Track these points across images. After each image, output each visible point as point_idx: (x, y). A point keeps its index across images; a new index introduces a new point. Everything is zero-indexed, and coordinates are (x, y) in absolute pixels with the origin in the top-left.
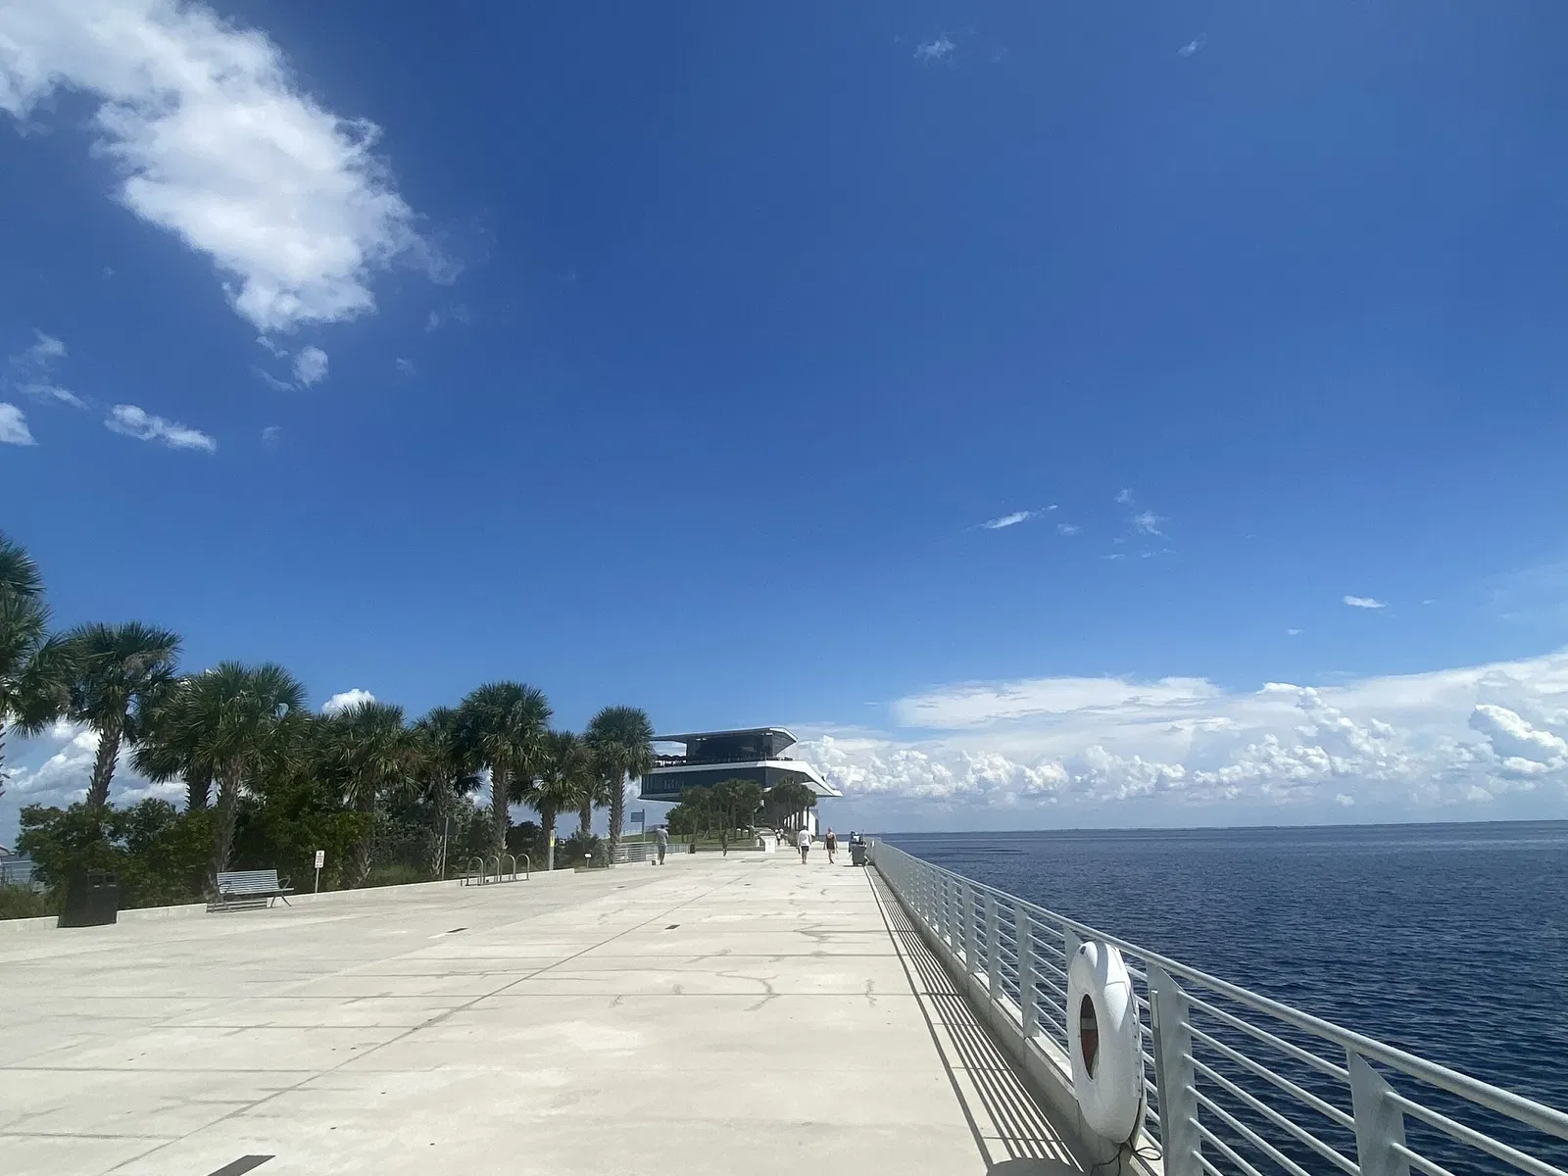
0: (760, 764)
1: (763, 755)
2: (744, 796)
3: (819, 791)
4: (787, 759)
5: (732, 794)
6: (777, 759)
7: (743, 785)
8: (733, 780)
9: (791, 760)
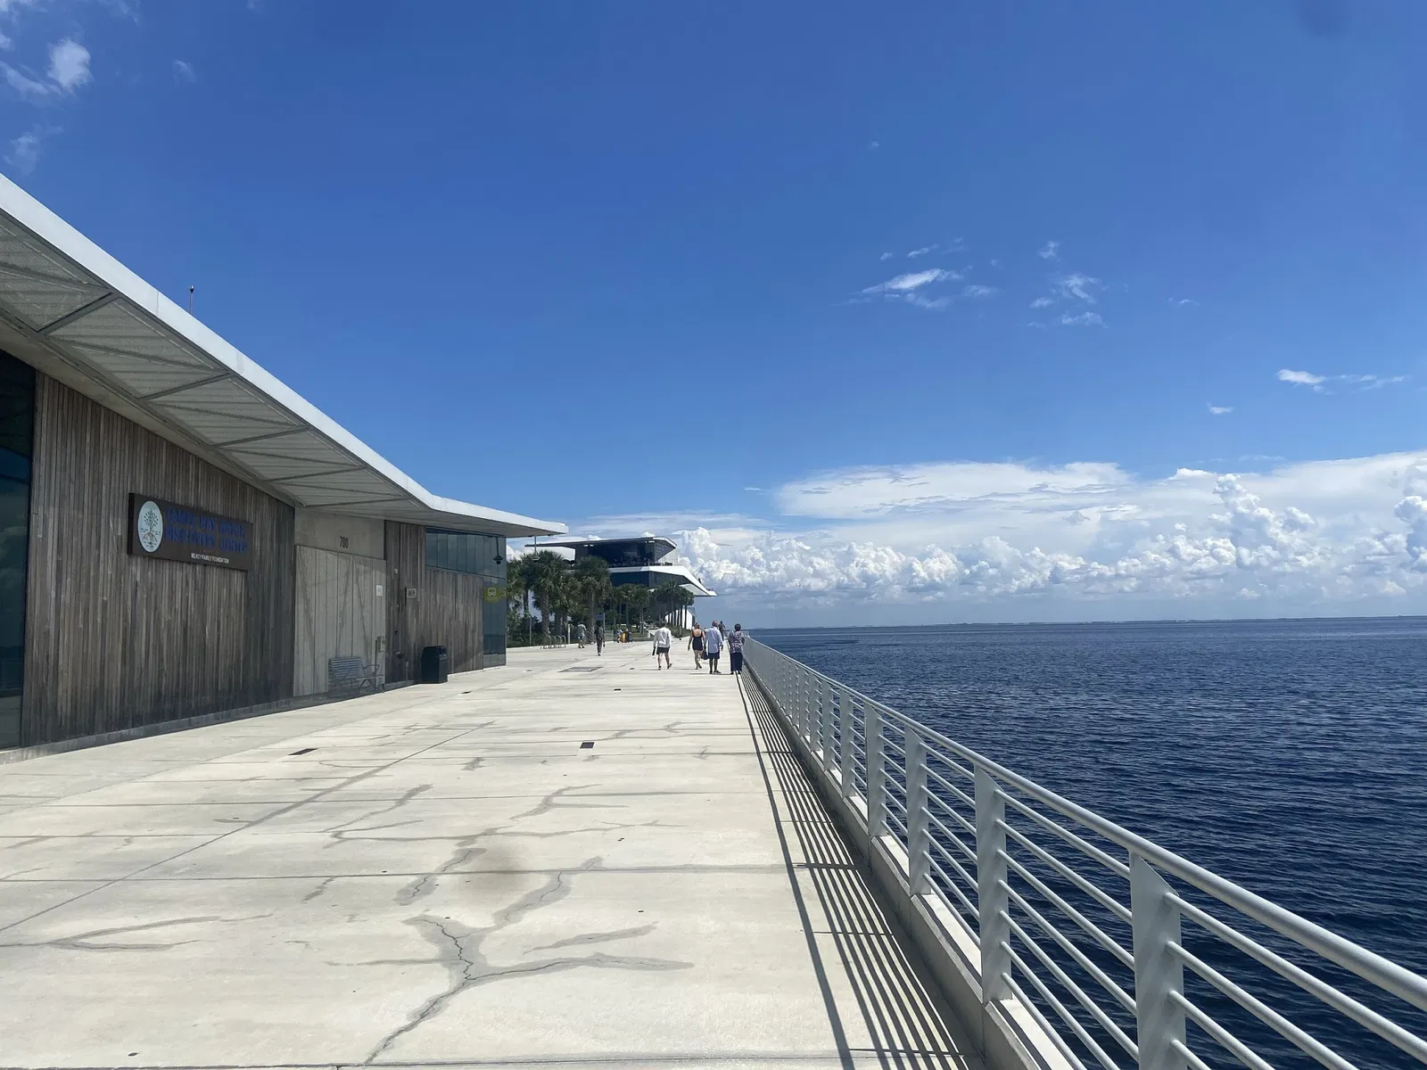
0: (644, 569)
1: (647, 561)
2: (636, 597)
3: (695, 592)
4: (667, 564)
5: (625, 597)
6: (659, 565)
7: (634, 589)
8: (625, 585)
9: (671, 564)
